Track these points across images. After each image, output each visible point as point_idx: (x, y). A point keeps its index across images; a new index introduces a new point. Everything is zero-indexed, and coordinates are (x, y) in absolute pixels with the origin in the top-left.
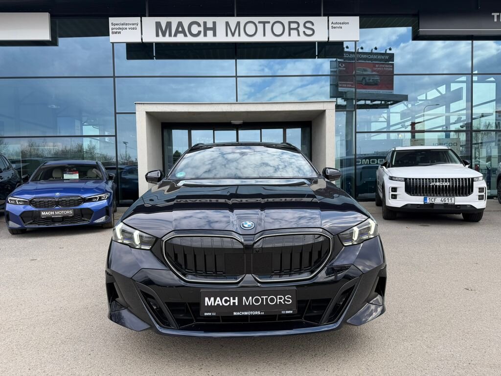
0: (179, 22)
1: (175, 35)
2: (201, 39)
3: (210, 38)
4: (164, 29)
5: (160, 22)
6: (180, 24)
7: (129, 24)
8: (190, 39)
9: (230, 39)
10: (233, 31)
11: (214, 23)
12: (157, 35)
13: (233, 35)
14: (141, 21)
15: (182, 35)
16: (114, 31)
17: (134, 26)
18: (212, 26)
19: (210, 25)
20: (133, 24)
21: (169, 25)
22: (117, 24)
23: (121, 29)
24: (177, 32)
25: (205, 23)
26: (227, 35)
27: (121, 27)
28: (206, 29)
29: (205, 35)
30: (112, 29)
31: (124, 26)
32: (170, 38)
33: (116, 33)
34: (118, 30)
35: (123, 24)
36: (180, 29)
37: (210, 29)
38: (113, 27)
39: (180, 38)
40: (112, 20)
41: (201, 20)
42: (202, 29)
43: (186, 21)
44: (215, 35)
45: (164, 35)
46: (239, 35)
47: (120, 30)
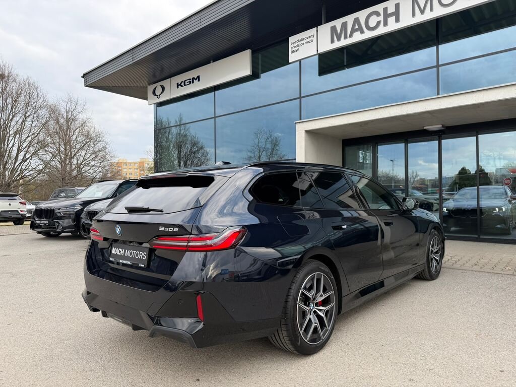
0: (355, 19)
1: (351, 36)
2: (382, 30)
3: (393, 26)
4: (339, 32)
5: (335, 26)
6: (357, 21)
7: (305, 39)
8: (368, 35)
9: (420, 18)
10: (422, 7)
11: (397, 6)
12: (332, 41)
13: (422, 12)
14: (317, 31)
15: (359, 32)
16: (293, 50)
17: (310, 39)
18: (394, 10)
19: (391, 9)
20: (310, 37)
21: (344, 25)
22: (295, 42)
23: (298, 46)
24: (353, 31)
25: (385, 9)
26: (414, 15)
27: (299, 43)
28: (387, 16)
29: (386, 24)
30: (292, 48)
31: (302, 42)
32: (346, 40)
33: (294, 51)
34: (296, 48)
35: (300, 41)
36: (357, 27)
37: (391, 15)
38: (292, 46)
39: (358, 37)
40: (292, 39)
41: (379, 8)
42: (381, 18)
43: (362, 15)
44: (397, 20)
45: (339, 39)
46: (431, 9)
47: (297, 48)
